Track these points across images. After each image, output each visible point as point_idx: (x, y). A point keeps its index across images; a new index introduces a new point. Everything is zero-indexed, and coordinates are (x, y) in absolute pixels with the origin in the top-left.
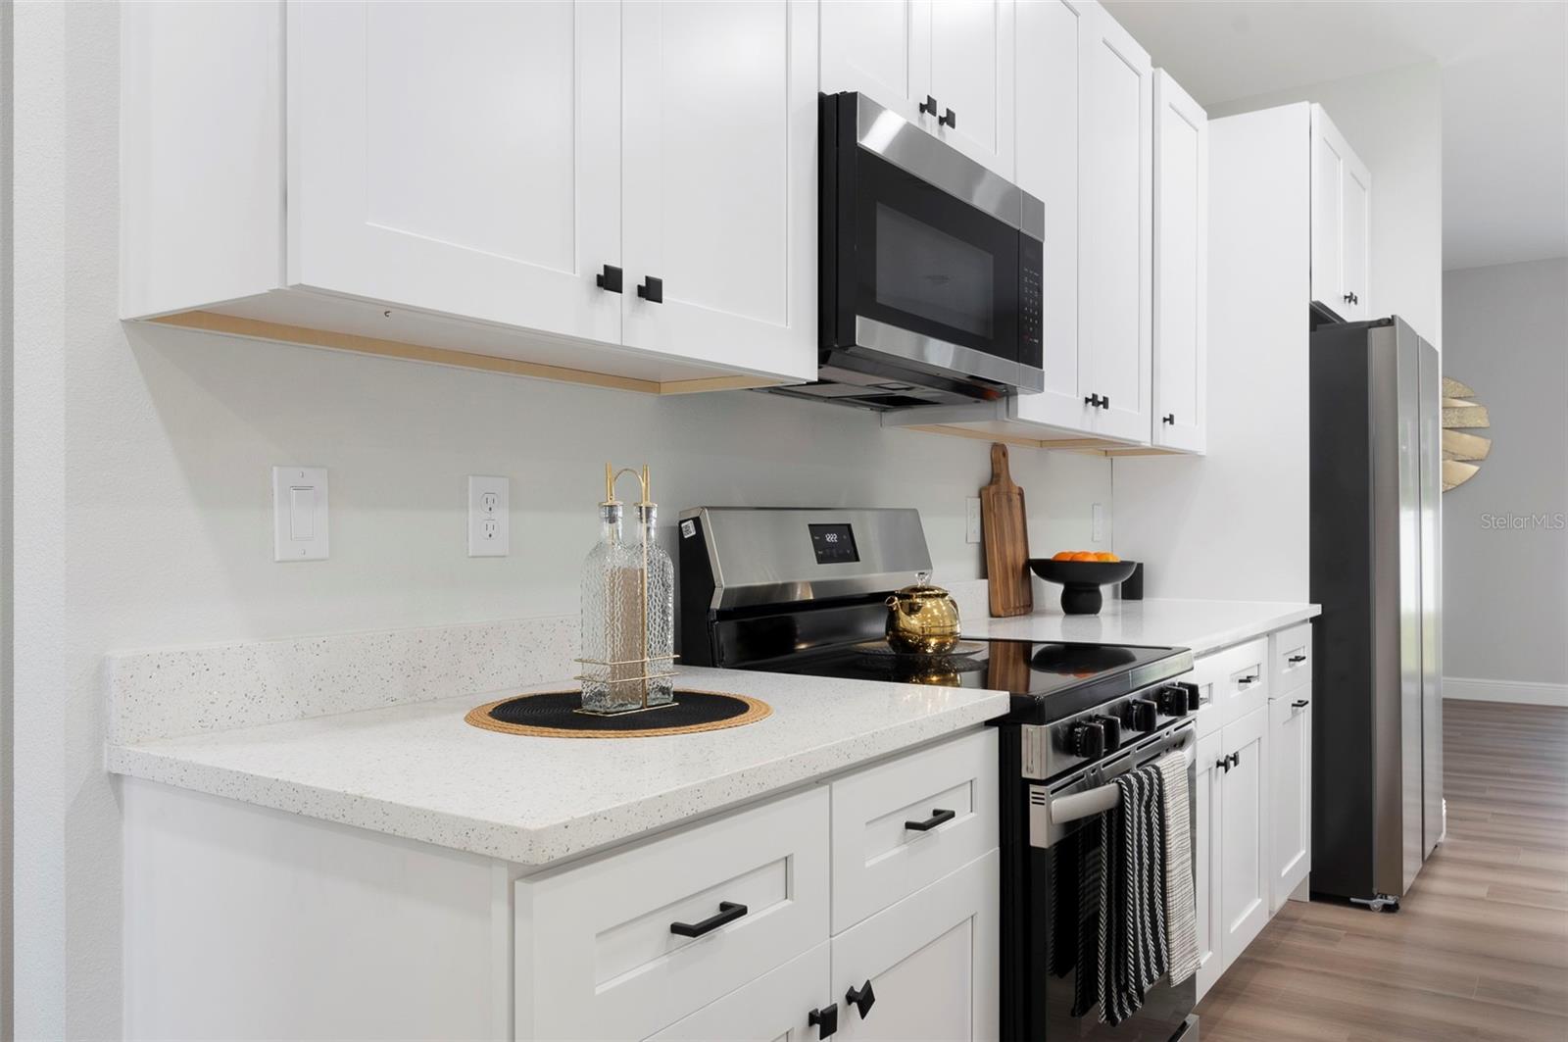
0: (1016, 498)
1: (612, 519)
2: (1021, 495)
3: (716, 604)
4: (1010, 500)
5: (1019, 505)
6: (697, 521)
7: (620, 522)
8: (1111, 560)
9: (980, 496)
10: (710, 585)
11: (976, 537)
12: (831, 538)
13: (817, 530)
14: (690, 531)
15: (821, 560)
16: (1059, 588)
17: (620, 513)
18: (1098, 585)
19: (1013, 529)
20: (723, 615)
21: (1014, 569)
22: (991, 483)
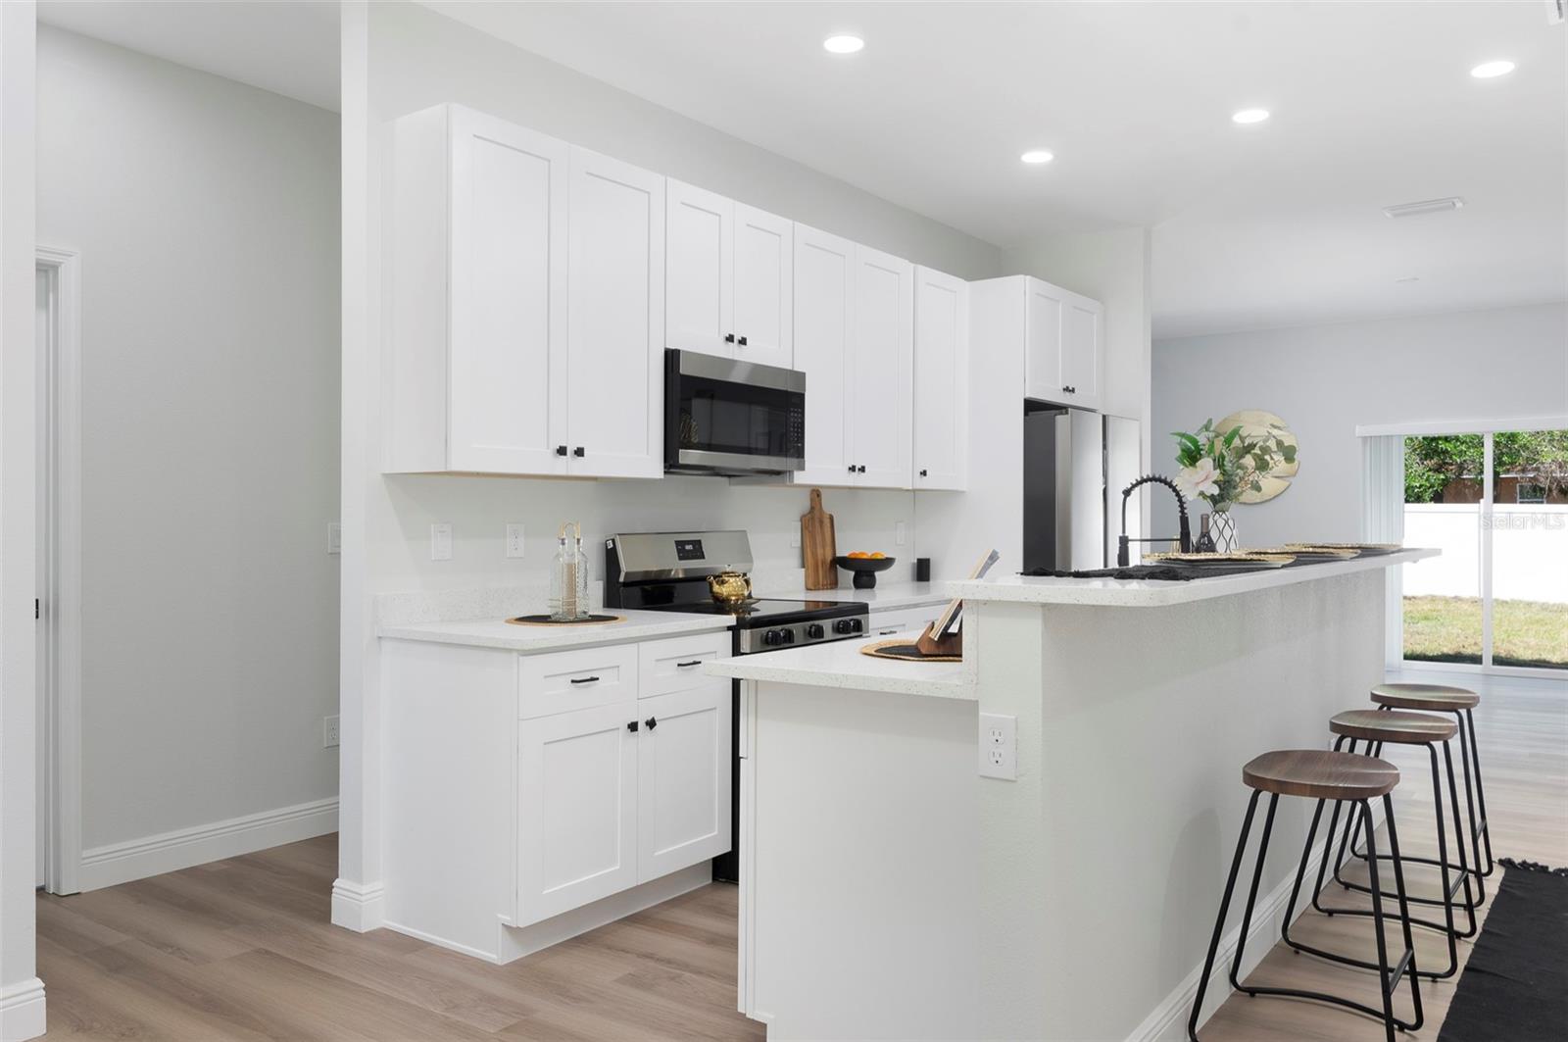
0: (827, 522)
1: (563, 544)
2: (831, 518)
3: (622, 579)
4: (821, 522)
5: (829, 525)
6: (613, 541)
7: (566, 545)
8: (879, 557)
9: (801, 520)
10: (619, 571)
11: (799, 544)
12: (689, 547)
13: (678, 543)
14: (611, 546)
15: (681, 558)
16: (852, 574)
17: (566, 541)
18: (873, 572)
19: (824, 540)
20: (625, 584)
21: (823, 562)
22: (810, 513)
